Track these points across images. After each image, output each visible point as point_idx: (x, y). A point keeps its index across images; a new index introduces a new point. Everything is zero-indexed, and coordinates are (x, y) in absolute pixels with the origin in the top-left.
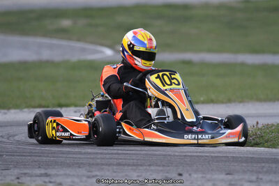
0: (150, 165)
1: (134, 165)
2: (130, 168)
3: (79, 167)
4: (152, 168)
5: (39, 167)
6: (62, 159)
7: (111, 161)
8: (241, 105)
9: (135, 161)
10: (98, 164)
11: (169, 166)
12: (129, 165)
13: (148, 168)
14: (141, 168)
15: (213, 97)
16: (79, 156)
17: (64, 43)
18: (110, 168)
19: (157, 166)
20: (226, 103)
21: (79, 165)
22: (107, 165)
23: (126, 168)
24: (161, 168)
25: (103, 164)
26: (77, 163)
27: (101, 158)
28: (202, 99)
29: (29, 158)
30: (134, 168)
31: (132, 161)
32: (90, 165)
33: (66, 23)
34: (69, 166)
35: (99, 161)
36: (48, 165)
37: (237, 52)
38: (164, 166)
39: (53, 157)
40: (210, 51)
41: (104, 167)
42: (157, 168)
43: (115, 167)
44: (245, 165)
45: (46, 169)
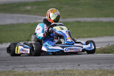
0: (66, 62)
1: (60, 62)
2: (58, 63)
3: (38, 64)
4: (67, 63)
5: (21, 64)
6: (30, 61)
8: (102, 38)
9: (60, 61)
10: (45, 62)
11: (74, 62)
13: (66, 63)
14: (63, 63)
15: (90, 35)
17: (28, 16)
18: (50, 64)
19: (69, 62)
20: (95, 37)
21: (37, 63)
22: (49, 62)
23: (57, 63)
24: (71, 63)
25: (47, 62)
26: (37, 62)
27: (46, 60)
28: (86, 36)
29: (17, 61)
30: (60, 63)
31: (59, 61)
32: (42, 63)
33: (29, 8)
34: (33, 63)
35: (45, 61)
36: (25, 63)
37: (98, 17)
38: (72, 62)
39: (27, 60)
40: (88, 17)
41: (47, 63)
42: (69, 63)
43: (52, 63)
44: (105, 60)
45: (24, 65)
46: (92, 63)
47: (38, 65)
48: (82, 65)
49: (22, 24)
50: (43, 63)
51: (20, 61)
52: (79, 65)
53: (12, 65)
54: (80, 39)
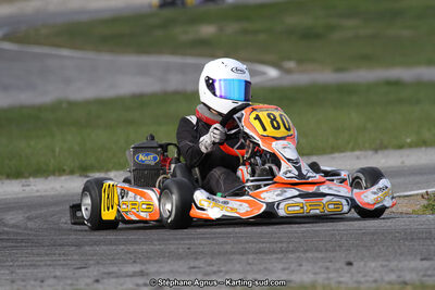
0: (306, 251)
1: (282, 252)
2: (275, 256)
3: (196, 259)
4: (309, 255)
5: (134, 262)
6: (172, 248)
7: (247, 246)
11: (335, 251)
12: (274, 252)
13: (302, 255)
14: (292, 256)
16: (199, 241)
18: (244, 258)
19: (317, 250)
21: (196, 255)
22: (239, 253)
23: (269, 257)
24: (320, 255)
25: (234, 253)
26: (195, 253)
28: (409, 140)
29: (122, 247)
30: (279, 256)
31: (279, 245)
32: (213, 255)
33: (207, 30)
34: (179, 257)
35: (228, 247)
36: (149, 258)
38: (327, 250)
39: (160, 245)
41: (232, 257)
42: (317, 254)
43: (251, 257)
45: (143, 264)
46: (401, 255)
47: (197, 263)
48: (362, 263)
49: (176, 93)
50: (219, 253)
51: (132, 248)
52: (350, 264)
53: (98, 263)
54: (386, 152)
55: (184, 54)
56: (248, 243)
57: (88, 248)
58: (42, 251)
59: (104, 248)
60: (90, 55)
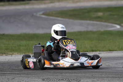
55: (93, 21)
56: (109, 75)
57: (64, 74)
58: (51, 74)
59: (68, 74)
60: (67, 20)
